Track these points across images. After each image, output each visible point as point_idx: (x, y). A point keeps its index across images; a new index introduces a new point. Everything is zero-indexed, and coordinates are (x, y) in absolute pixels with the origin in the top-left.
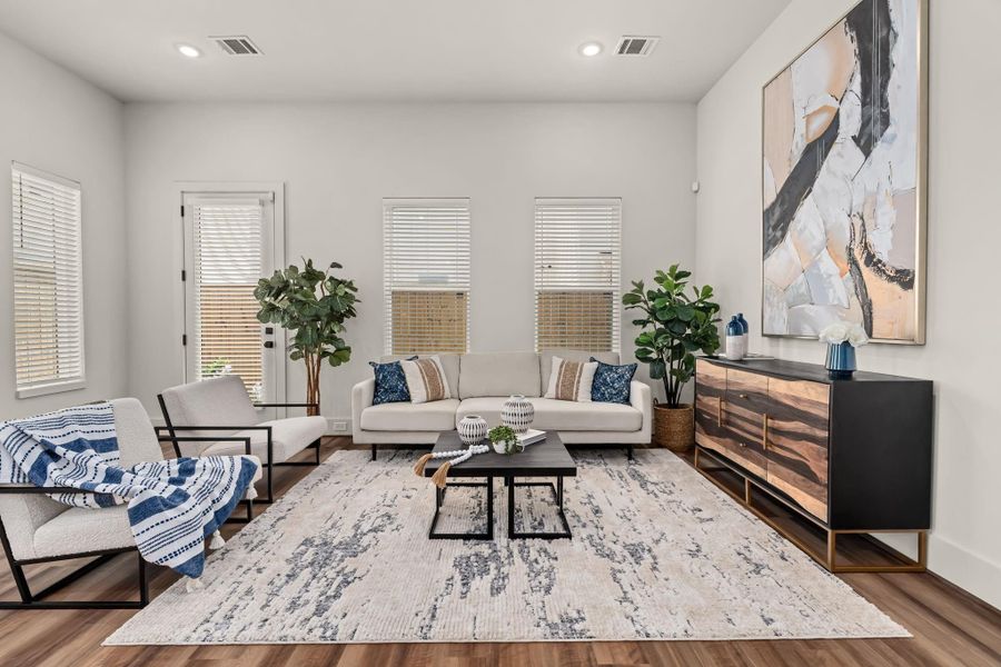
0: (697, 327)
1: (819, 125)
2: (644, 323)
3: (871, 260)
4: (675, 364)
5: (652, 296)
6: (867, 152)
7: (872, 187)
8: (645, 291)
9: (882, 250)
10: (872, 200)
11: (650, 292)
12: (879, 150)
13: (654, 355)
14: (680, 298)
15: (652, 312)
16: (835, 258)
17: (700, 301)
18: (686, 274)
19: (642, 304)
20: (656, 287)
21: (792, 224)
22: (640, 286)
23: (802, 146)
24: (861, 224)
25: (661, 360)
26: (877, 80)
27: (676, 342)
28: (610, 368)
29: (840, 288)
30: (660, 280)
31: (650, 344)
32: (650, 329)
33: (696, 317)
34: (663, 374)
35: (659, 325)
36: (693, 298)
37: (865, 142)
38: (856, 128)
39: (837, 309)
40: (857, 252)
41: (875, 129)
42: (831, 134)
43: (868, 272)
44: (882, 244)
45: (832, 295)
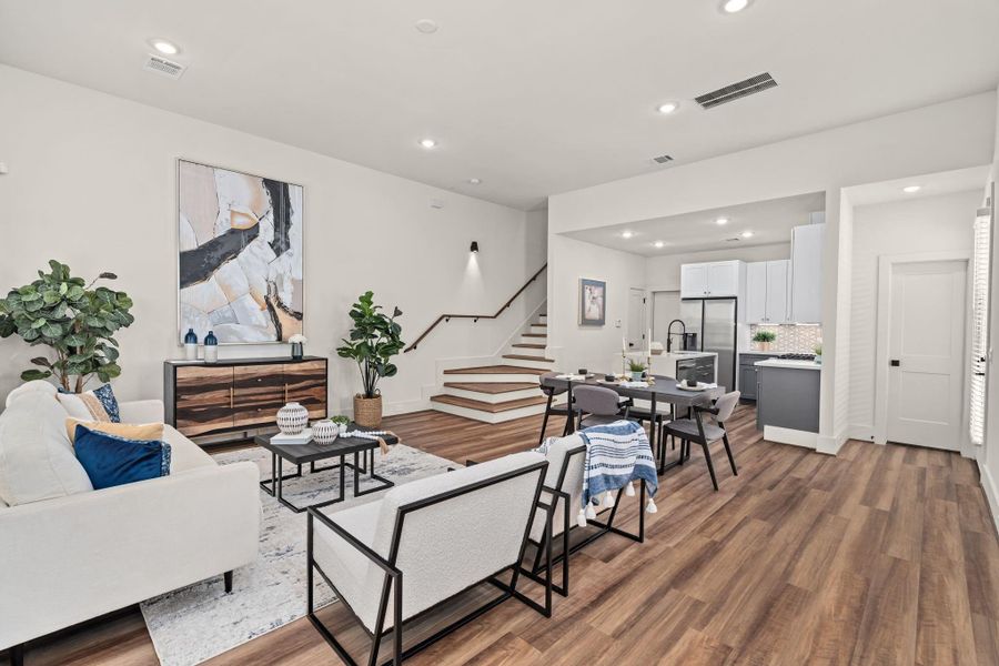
1: (242, 223)
3: (280, 305)
6: (278, 252)
7: (280, 271)
9: (287, 301)
10: (280, 276)
12: (284, 256)
16: (257, 300)
21: (216, 272)
23: (227, 228)
24: (274, 287)
26: (283, 225)
29: (262, 317)
37: (277, 248)
38: (271, 239)
39: (258, 327)
40: (272, 300)
41: (283, 246)
42: (253, 233)
43: (279, 311)
44: (287, 299)
45: (254, 319)
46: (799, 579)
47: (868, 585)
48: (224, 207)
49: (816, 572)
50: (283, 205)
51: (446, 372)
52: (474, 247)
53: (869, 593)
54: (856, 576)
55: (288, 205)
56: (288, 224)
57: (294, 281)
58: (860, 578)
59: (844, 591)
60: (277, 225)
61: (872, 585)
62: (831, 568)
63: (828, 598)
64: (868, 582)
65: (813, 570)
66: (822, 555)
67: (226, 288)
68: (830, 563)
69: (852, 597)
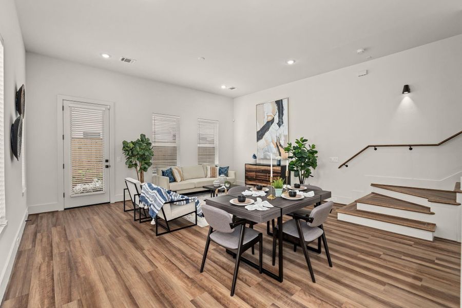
0: (310, 159)
1: (270, 119)
2: (292, 157)
3: (280, 145)
4: (303, 171)
5: (295, 148)
6: (280, 126)
7: (280, 133)
8: (292, 146)
9: (282, 144)
10: (280, 135)
11: (294, 147)
12: (281, 127)
13: (295, 169)
14: (304, 149)
15: (294, 154)
16: (274, 144)
17: (311, 150)
18: (306, 140)
19: (291, 151)
20: (296, 145)
21: (264, 136)
22: (290, 145)
23: (266, 121)
24: (278, 139)
25: (298, 170)
26: (281, 115)
27: (303, 164)
28: (222, 168)
29: (275, 150)
30: (298, 142)
31: (294, 165)
32: (294, 159)
33: (309, 156)
34: (298, 175)
35: (297, 158)
36: (309, 149)
37: (279, 125)
38: (277, 122)
39: (274, 153)
40: (278, 144)
41: (281, 123)
42: (272, 121)
43: (280, 147)
44: (282, 143)
45: (273, 151)
46: (102, 259)
47: (77, 275)
48: (265, 115)
49: (100, 266)
50: (281, 108)
51: (373, 185)
52: (407, 89)
53: (75, 271)
54: (84, 275)
55: (282, 107)
56: (282, 114)
57: (285, 136)
58: (82, 275)
59: (85, 266)
60: (279, 116)
61: (76, 276)
62: (96, 271)
63: (88, 261)
64: (78, 276)
65: (102, 266)
66: (105, 274)
67: (266, 141)
68: (99, 273)
69: (80, 266)
